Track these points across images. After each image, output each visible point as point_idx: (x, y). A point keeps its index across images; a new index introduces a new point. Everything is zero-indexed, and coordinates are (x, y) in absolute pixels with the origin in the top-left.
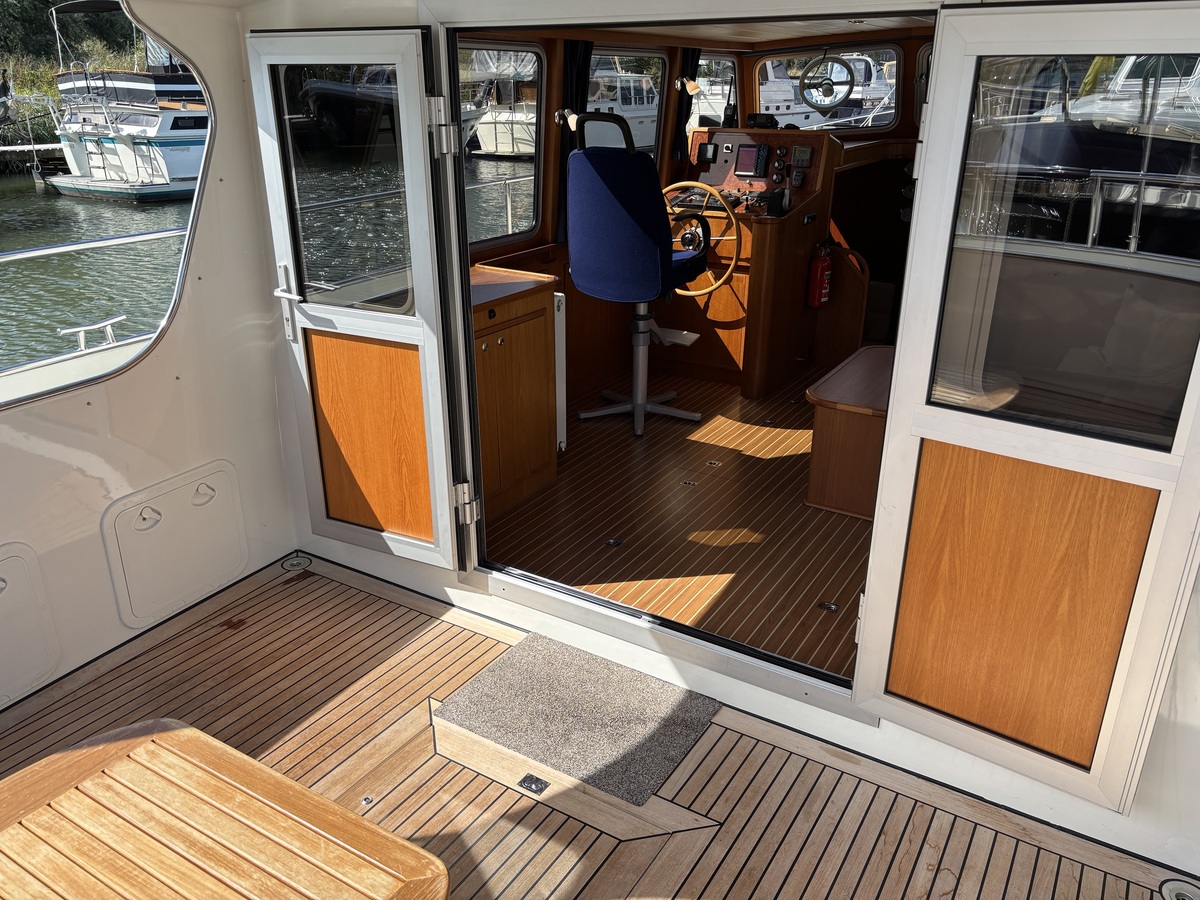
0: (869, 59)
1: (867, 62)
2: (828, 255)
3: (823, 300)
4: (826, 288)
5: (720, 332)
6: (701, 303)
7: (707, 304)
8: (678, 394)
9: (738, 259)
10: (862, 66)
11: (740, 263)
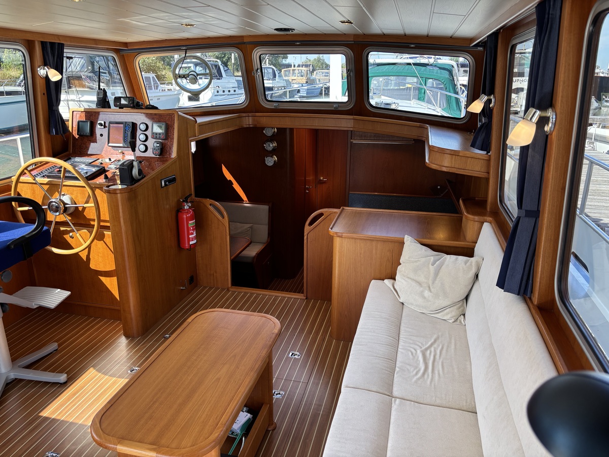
0: (274, 68)
1: (273, 69)
2: (190, 208)
3: (191, 243)
4: (193, 234)
5: (103, 279)
6: (84, 256)
7: (88, 257)
8: (59, 346)
9: (99, 220)
10: (271, 71)
11: (102, 224)
